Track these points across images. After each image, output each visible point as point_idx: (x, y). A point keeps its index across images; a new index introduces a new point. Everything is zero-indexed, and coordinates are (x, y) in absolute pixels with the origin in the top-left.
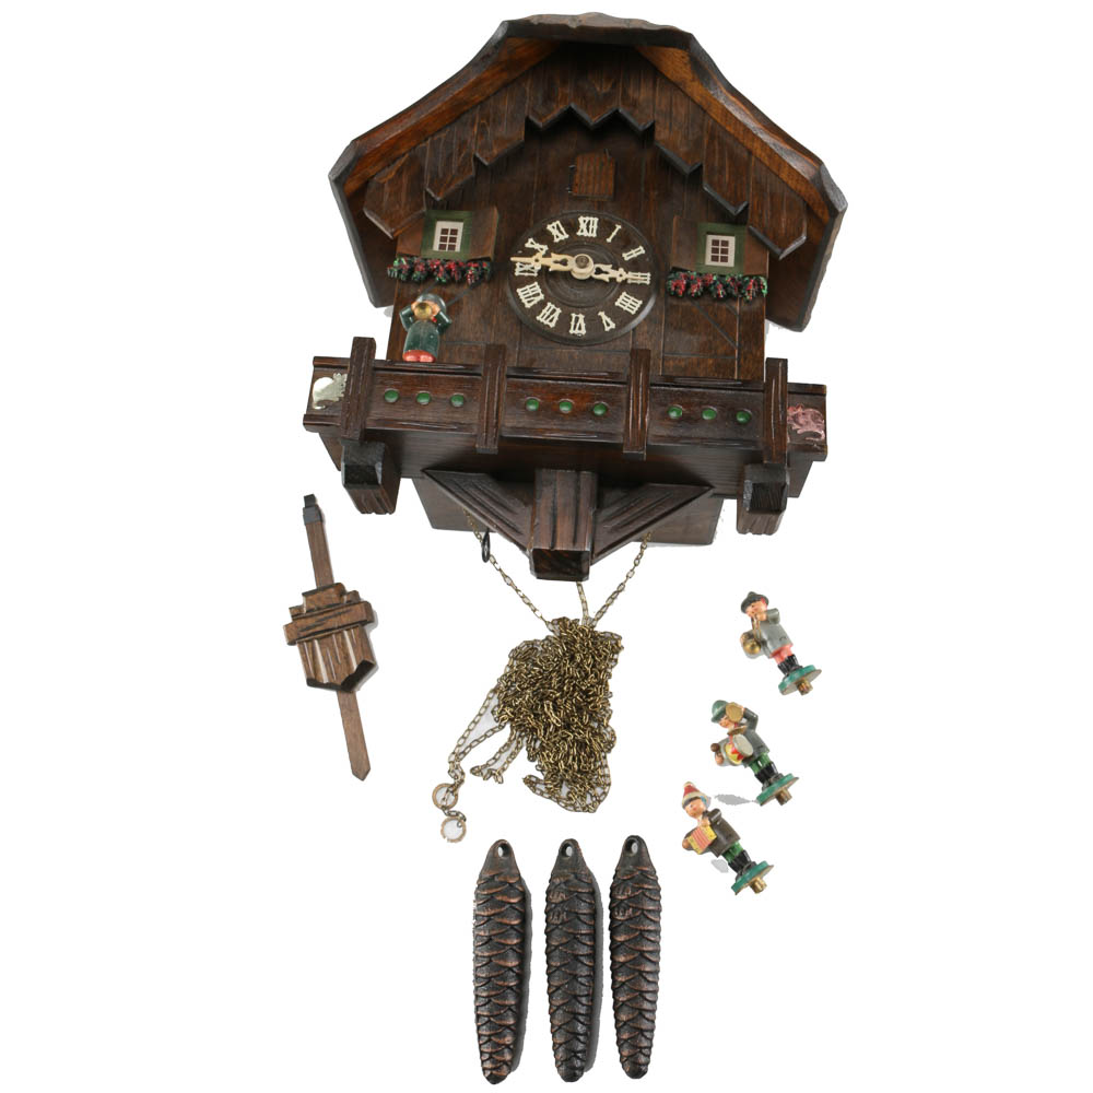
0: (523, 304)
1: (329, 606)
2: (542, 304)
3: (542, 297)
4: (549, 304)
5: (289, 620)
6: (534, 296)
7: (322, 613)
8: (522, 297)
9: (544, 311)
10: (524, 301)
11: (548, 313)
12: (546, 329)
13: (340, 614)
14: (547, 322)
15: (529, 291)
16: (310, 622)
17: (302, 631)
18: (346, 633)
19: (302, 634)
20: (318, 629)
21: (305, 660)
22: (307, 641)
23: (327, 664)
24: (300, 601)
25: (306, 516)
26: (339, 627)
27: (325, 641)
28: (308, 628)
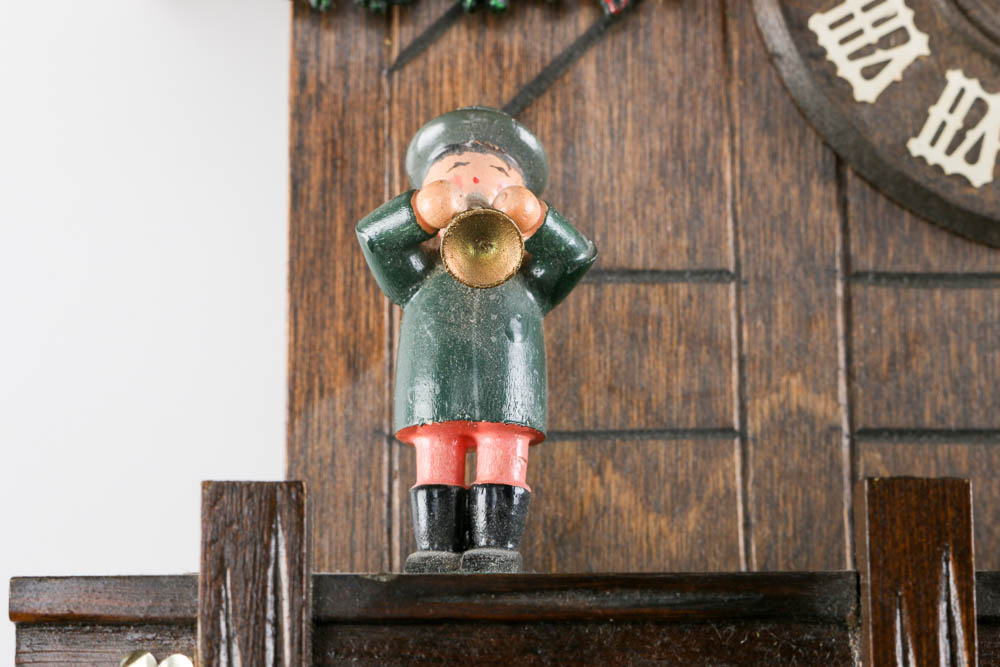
0: (846, 88)
2: (924, 81)
3: (919, 44)
4: (955, 79)
6: (885, 43)
8: (837, 54)
9: (938, 113)
10: (849, 71)
11: (955, 122)
12: (956, 195)
14: (955, 164)
15: (863, 21)
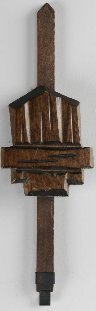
1: (40, 173)
5: (86, 172)
7: (49, 167)
13: (31, 162)
16: (64, 162)
17: (73, 156)
18: (29, 140)
19: (73, 152)
20: (57, 153)
21: (76, 125)
22: (70, 143)
23: (54, 114)
24: (73, 190)
25: (52, 282)
26: (35, 148)
27: (52, 139)
28: (66, 157)
